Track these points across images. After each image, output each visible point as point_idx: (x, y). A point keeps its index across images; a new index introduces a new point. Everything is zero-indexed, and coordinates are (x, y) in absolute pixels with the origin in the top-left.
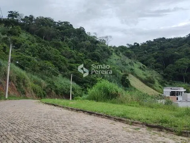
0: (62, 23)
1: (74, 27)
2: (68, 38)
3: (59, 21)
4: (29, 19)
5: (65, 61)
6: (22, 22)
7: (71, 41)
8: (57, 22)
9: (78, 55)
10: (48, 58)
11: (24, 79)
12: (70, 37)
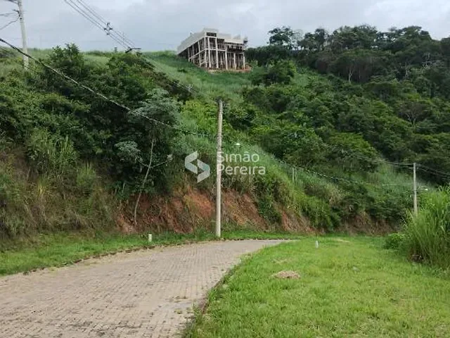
0: (400, 31)
1: (433, 38)
2: (415, 67)
3: (392, 30)
4: (316, 39)
5: (401, 128)
6: (299, 48)
7: (425, 75)
8: (387, 34)
9: (446, 109)
10: (357, 126)
11: (276, 184)
12: (421, 65)
